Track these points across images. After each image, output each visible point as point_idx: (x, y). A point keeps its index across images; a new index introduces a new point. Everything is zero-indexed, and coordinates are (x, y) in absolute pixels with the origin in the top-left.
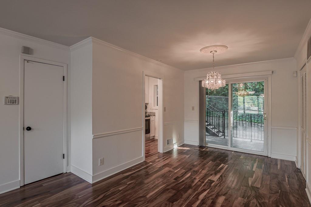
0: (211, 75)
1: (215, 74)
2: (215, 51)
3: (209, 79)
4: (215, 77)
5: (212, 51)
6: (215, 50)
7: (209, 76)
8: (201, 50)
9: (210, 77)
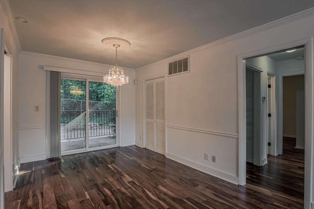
0: (114, 70)
1: (118, 69)
2: (118, 45)
3: (111, 74)
4: (118, 73)
5: (115, 45)
6: (118, 43)
7: (111, 72)
8: (102, 41)
9: (113, 72)
